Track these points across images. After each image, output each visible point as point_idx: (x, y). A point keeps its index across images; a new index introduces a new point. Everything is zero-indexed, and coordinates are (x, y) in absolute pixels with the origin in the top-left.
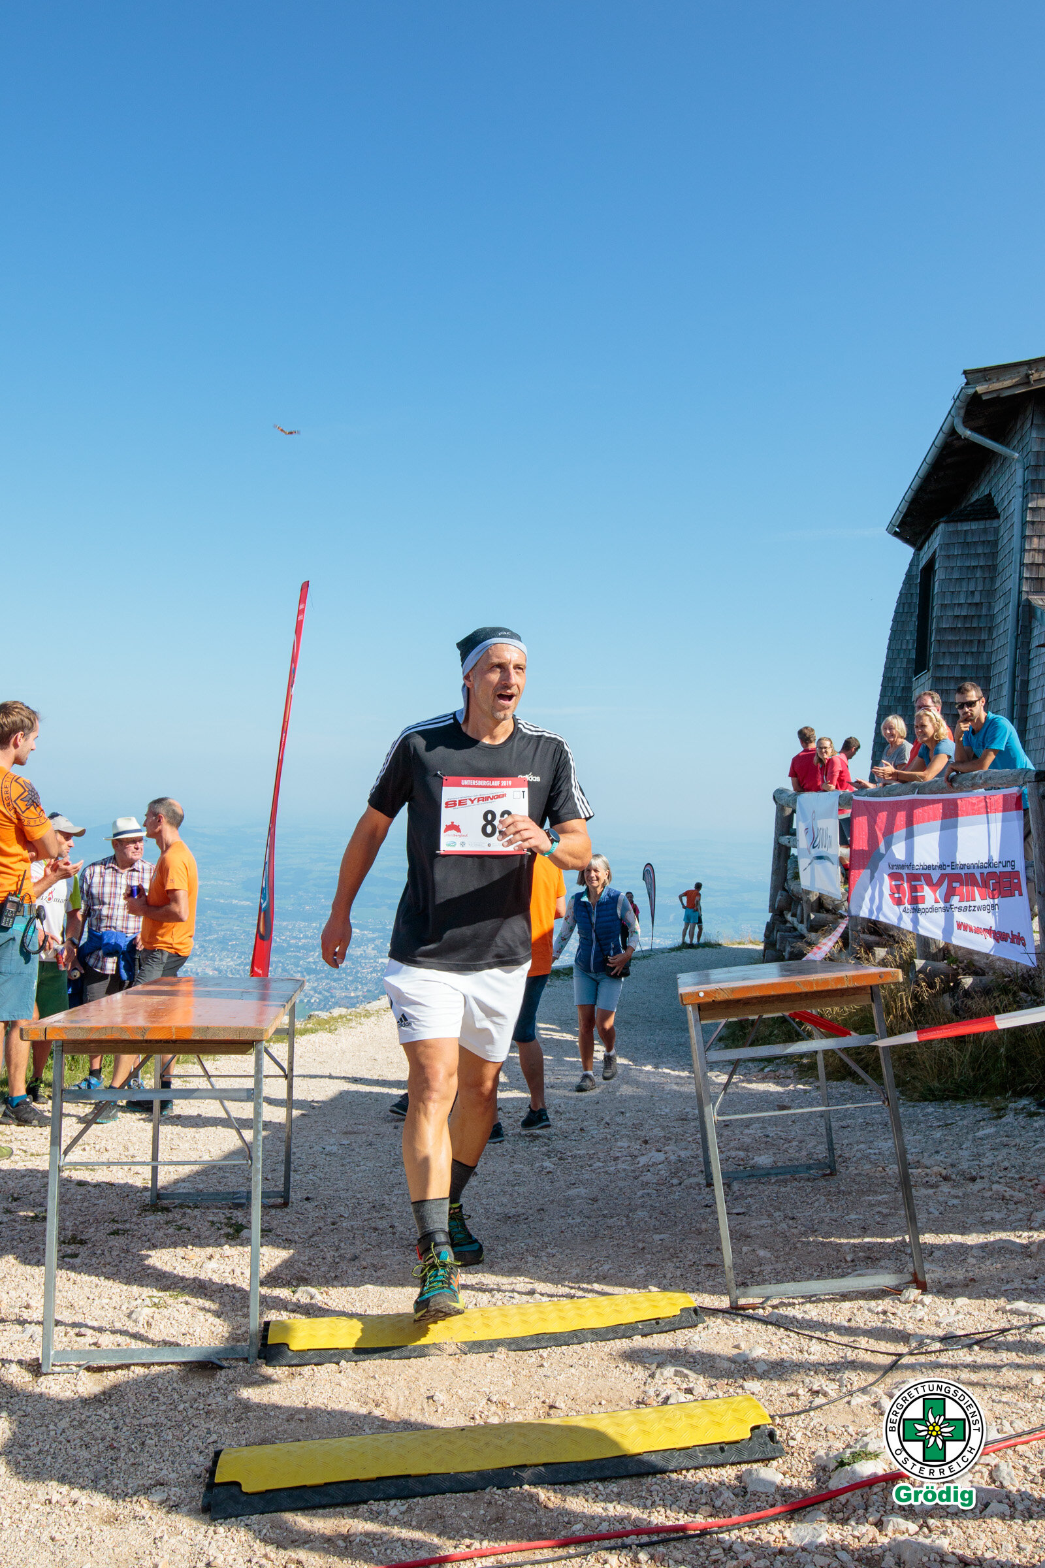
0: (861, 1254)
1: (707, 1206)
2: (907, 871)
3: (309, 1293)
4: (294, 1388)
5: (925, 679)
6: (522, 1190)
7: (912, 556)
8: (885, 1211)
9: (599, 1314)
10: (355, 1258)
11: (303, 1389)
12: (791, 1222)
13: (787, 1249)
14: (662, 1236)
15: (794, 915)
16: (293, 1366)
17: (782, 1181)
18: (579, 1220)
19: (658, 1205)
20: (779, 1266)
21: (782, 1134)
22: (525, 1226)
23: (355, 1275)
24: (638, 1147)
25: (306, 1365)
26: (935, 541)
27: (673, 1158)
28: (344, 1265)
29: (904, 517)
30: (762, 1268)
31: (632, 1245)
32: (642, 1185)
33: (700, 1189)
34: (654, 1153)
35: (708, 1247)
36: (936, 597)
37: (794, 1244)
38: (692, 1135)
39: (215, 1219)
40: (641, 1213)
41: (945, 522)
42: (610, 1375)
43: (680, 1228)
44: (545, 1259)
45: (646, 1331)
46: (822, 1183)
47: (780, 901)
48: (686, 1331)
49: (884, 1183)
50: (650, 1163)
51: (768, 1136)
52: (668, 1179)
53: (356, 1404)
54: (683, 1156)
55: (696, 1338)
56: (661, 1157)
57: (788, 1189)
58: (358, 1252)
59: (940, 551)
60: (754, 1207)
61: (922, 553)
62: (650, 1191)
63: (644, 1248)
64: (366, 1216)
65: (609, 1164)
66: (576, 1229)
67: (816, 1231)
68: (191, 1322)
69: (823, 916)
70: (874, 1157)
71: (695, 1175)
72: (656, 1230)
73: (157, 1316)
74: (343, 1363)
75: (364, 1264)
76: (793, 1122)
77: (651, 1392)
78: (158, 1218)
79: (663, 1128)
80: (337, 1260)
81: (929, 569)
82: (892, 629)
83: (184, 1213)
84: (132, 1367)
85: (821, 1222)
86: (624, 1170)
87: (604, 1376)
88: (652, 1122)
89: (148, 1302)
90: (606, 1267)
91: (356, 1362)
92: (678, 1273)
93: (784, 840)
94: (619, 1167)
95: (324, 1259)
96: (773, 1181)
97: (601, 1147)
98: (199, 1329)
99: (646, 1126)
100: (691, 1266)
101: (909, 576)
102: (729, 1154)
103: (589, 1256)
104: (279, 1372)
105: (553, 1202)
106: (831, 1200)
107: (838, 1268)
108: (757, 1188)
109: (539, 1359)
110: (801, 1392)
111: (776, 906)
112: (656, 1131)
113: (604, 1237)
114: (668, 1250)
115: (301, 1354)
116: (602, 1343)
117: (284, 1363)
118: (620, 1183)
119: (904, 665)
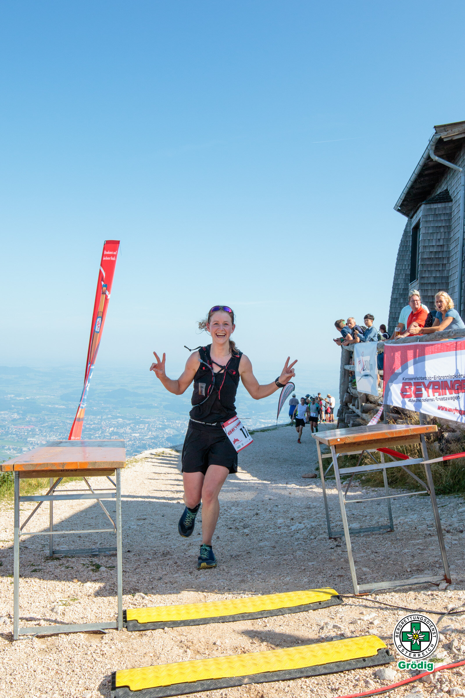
0: (414, 568)
1: (331, 548)
2: (414, 381)
3: (141, 596)
4: (144, 641)
5: (416, 283)
6: (236, 544)
7: (407, 221)
8: (422, 547)
9: (291, 600)
10: (160, 579)
11: (149, 642)
12: (376, 554)
13: (377, 567)
14: (313, 563)
15: (354, 405)
16: (141, 631)
17: (367, 535)
18: (269, 557)
19: (306, 548)
20: (375, 575)
21: (360, 513)
22: (243, 561)
24: (289, 522)
25: (147, 630)
26: (420, 214)
27: (309, 526)
28: (155, 582)
29: (403, 201)
30: (366, 576)
31: (298, 568)
32: (296, 539)
33: (326, 540)
34: (297, 524)
35: (337, 567)
36: (420, 242)
37: (380, 565)
38: (315, 515)
39: (84, 563)
40: (299, 553)
41: (425, 204)
42: (300, 629)
43: (321, 559)
44: (256, 576)
45: (315, 607)
46: (387, 536)
47: (346, 398)
48: (335, 607)
49: (418, 535)
50: (297, 529)
51: (354, 514)
52: (309, 536)
53: (177, 647)
54: (314, 525)
55: (341, 610)
56: (303, 526)
57: (371, 538)
58: (161, 576)
59: (423, 218)
60: (355, 548)
61: (413, 220)
62: (301, 542)
63: (305, 569)
64: (161, 559)
65: (276, 530)
66: (269, 561)
67: (389, 558)
68: (84, 612)
69: (369, 405)
70: (410, 523)
71: (322, 534)
72: (309, 560)
73: (67, 610)
74: (166, 628)
75: (166, 581)
76: (364, 507)
78: (55, 563)
79: (299, 512)
80: (152, 580)
81: (416, 228)
82: (397, 259)
83: (68, 560)
84: (60, 635)
85: (391, 553)
86: (285, 533)
87: (297, 630)
88: (293, 510)
89: (60, 603)
90: (288, 579)
91: (172, 628)
92: (325, 580)
93: (347, 367)
94: (282, 531)
95: (145, 579)
96: (362, 535)
97: (270, 522)
98: (89, 615)
99: (290, 511)
100: (330, 576)
101: (406, 231)
102: (337, 523)
103: (278, 574)
104: (134, 634)
105: (253, 549)
106: (394, 543)
107: (404, 575)
108: (355, 539)
109: (264, 623)
111: (344, 401)
112: (296, 514)
113: (284, 564)
114: (317, 569)
115: (144, 624)
116: (294, 614)
117: (136, 629)
118: (285, 539)
119: (404, 277)
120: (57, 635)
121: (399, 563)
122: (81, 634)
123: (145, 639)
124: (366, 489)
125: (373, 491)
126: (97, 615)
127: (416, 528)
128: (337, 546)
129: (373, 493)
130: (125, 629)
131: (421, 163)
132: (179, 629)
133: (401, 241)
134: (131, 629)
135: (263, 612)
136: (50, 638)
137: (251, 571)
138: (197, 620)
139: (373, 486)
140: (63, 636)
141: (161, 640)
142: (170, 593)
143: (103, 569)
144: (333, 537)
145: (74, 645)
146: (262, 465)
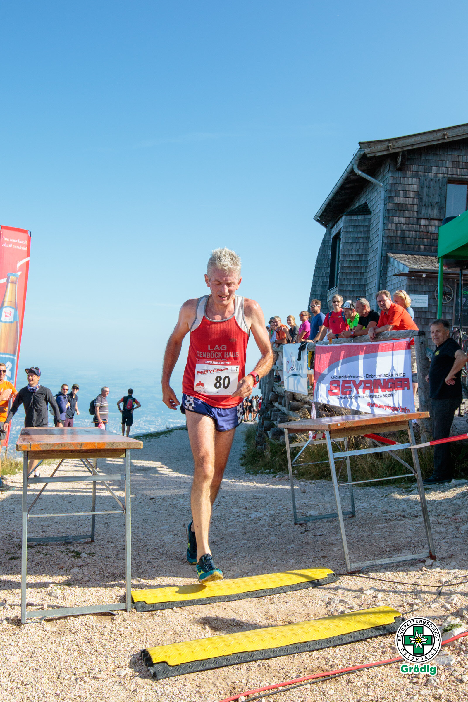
0: (392, 548)
1: (301, 533)
2: (343, 379)
4: (157, 621)
5: (335, 290)
7: (325, 232)
8: (390, 530)
11: (163, 621)
14: (292, 546)
15: (280, 403)
16: (150, 611)
17: (330, 521)
18: (245, 542)
19: (277, 534)
20: (357, 555)
23: (152, 571)
24: (244, 511)
25: (157, 610)
26: (340, 225)
27: (268, 514)
28: (143, 567)
29: (323, 212)
31: (279, 550)
32: (262, 526)
34: (254, 513)
35: (317, 550)
36: (341, 252)
38: (266, 505)
39: (61, 550)
40: (272, 537)
41: (346, 215)
43: (296, 542)
44: (242, 558)
47: (271, 397)
48: (332, 584)
49: (378, 519)
50: (257, 517)
52: (273, 523)
54: (272, 513)
56: (262, 514)
59: (344, 228)
60: (325, 532)
61: (333, 230)
62: (268, 528)
63: (286, 552)
65: (237, 518)
68: (85, 596)
70: (364, 510)
71: (285, 521)
72: (286, 544)
73: (66, 594)
74: (175, 608)
77: (332, 610)
78: (31, 551)
79: (250, 502)
80: (139, 564)
81: (337, 237)
82: (316, 267)
84: (68, 618)
85: (363, 536)
86: (247, 520)
88: (241, 500)
90: (274, 560)
91: (181, 607)
92: (311, 561)
94: (242, 519)
96: (325, 521)
98: (91, 599)
100: (314, 557)
101: (324, 241)
103: (263, 556)
104: (145, 614)
107: (384, 554)
109: (269, 600)
110: (405, 604)
111: (269, 399)
112: (247, 504)
113: (263, 548)
114: (298, 551)
115: (153, 605)
116: (296, 592)
117: (145, 610)
118: (251, 526)
119: (321, 284)
120: (65, 617)
121: (375, 544)
122: (90, 616)
123: (158, 619)
124: (303, 481)
125: (311, 483)
126: (98, 598)
127: (372, 514)
128: (306, 531)
129: (312, 485)
130: (134, 610)
131: (344, 177)
132: (188, 608)
133: (320, 249)
134: (141, 610)
135: (265, 590)
136: (58, 621)
137: (235, 555)
138: (203, 599)
139: (308, 479)
140: (72, 618)
141: (174, 619)
142: (164, 576)
143: (84, 555)
144: (298, 523)
145: (86, 627)
146: (188, 461)
